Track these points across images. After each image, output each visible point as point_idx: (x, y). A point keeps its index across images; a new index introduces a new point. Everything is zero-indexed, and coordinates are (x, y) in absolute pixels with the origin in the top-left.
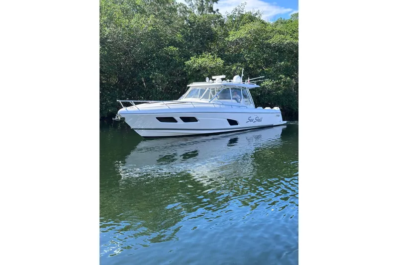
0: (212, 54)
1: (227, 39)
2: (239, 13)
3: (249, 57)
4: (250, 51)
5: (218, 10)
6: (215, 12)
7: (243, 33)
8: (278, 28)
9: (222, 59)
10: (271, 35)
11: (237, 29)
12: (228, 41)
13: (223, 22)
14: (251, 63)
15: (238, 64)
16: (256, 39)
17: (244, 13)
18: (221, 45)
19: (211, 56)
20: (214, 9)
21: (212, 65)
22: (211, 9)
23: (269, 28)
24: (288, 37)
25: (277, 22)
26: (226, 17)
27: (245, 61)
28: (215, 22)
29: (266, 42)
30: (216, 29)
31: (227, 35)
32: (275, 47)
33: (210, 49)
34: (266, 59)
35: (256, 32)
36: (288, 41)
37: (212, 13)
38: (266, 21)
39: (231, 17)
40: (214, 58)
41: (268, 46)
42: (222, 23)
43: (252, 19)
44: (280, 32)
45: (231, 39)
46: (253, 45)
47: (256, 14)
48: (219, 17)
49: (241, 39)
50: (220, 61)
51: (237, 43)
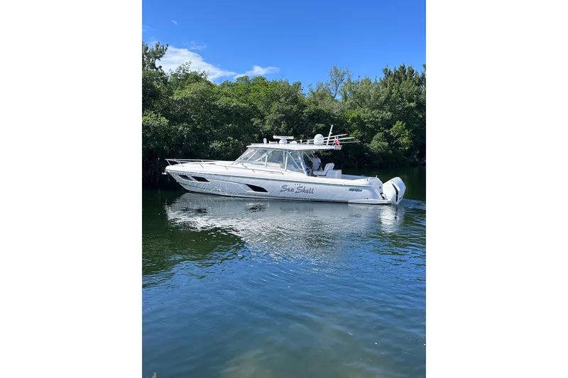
0: (155, 113)
1: (171, 97)
2: (184, 72)
3: (196, 118)
4: (197, 111)
5: (160, 67)
6: (157, 69)
7: (188, 92)
8: (225, 90)
9: (166, 118)
10: (219, 96)
11: (182, 88)
12: (173, 100)
13: (167, 80)
14: (199, 124)
15: (184, 124)
16: (202, 100)
17: (189, 72)
18: (165, 104)
19: (154, 115)
20: (157, 66)
21: (156, 124)
22: (153, 66)
23: (214, 90)
24: (235, 100)
25: (223, 84)
26: (170, 75)
27: (192, 122)
28: (157, 79)
29: (213, 103)
30: (158, 87)
31: (172, 94)
32: (222, 109)
33: (153, 107)
34: (213, 120)
35: (202, 93)
36: (234, 104)
37: (155, 70)
38: (213, 82)
39: (175, 75)
40: (157, 117)
41: (215, 107)
42: (165, 81)
43: (197, 78)
44: (226, 95)
45: (175, 98)
46: (200, 105)
47: (202, 74)
48: (162, 74)
49: (186, 99)
50: (164, 121)
51: (183, 103)
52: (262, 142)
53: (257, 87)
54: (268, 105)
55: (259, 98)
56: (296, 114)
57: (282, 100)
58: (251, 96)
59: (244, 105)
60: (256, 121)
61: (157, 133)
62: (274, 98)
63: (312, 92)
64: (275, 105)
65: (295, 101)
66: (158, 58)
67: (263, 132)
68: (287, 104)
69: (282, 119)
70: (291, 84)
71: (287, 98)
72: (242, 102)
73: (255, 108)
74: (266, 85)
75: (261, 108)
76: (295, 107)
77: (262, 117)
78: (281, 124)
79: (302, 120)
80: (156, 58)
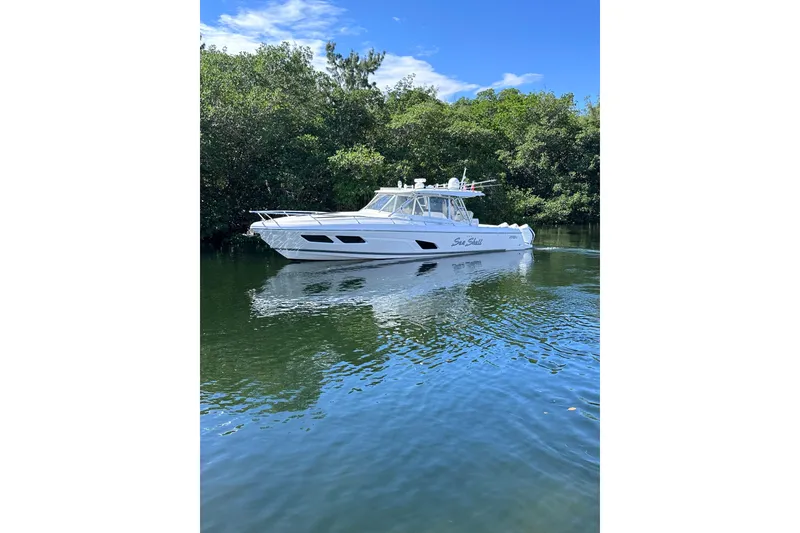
0: (367, 147)
1: (387, 125)
2: (405, 89)
3: (419, 152)
4: (421, 143)
5: (374, 84)
6: (370, 87)
7: (410, 117)
8: (460, 111)
9: (382, 154)
10: (451, 121)
11: (403, 111)
12: (390, 129)
13: (383, 102)
14: (423, 160)
15: (404, 161)
16: (429, 127)
17: (412, 89)
18: (380, 134)
19: (366, 150)
20: (370, 83)
21: (368, 163)
22: (365, 82)
23: (447, 112)
24: (474, 124)
25: (458, 103)
26: (386, 94)
27: (415, 158)
28: (370, 101)
29: (444, 130)
30: (372, 111)
31: (388, 120)
32: (455, 139)
33: (365, 139)
34: (443, 155)
35: (429, 117)
36: (473, 130)
37: (367, 88)
38: (443, 102)
39: (393, 94)
40: (370, 152)
41: (446, 136)
42: (381, 103)
43: (423, 97)
44: (462, 118)
45: (393, 125)
46: (425, 135)
47: (429, 91)
48: (377, 93)
49: (408, 126)
50: (379, 158)
51: (403, 132)
52: (396, 186)
53: (506, 104)
54: (522, 130)
55: (509, 120)
56: (564, 141)
57: (544, 121)
58: (496, 119)
59: (487, 130)
60: (503, 154)
61: (369, 175)
62: (532, 118)
63: (590, 107)
64: (533, 130)
65: (564, 121)
66: (372, 71)
67: (513, 169)
68: (551, 127)
69: (542, 149)
70: (558, 98)
71: (551, 117)
72: (484, 126)
73: (502, 134)
74: (519, 100)
75: (510, 134)
76: (563, 132)
77: (512, 148)
78: (539, 158)
79: (573, 150)
80: (369, 71)
